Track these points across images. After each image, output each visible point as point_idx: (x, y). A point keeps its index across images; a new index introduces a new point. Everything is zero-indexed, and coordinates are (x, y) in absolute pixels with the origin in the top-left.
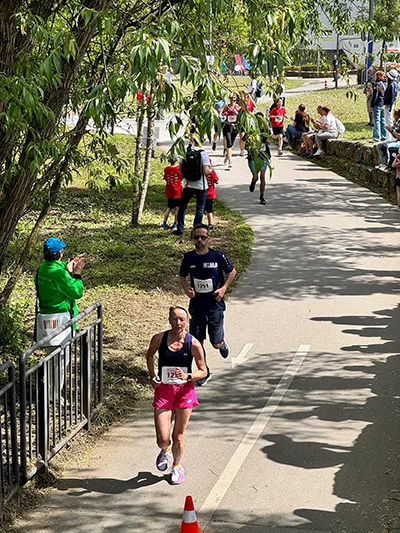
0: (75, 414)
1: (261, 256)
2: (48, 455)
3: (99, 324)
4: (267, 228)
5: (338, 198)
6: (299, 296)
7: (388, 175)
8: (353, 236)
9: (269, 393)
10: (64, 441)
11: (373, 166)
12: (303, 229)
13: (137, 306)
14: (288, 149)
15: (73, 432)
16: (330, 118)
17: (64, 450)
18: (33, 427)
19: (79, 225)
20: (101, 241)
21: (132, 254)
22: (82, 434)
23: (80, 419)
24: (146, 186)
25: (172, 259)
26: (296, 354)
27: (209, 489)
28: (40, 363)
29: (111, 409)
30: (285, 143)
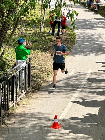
0: (23, 90)
1: (78, 42)
2: (15, 102)
3: (30, 63)
4: (81, 33)
5: (102, 24)
6: (90, 55)
10: (20, 97)
12: (92, 34)
13: (41, 57)
14: (87, 8)
15: (22, 95)
17: (20, 100)
18: (11, 93)
19: (24, 32)
20: (31, 37)
21: (40, 41)
22: (25, 95)
23: (24, 91)
24: (44, 20)
25: (52, 43)
26: (88, 73)
27: (62, 112)
28: (13, 75)
29: (33, 88)
30: (86, 6)
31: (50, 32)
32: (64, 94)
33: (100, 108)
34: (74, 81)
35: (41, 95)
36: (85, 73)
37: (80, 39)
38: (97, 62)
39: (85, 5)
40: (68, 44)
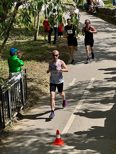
2: (12, 118)
3: (26, 75)
5: (102, 27)
6: (91, 62)
8: (107, 41)
9: (81, 95)
10: (16, 113)
11: (113, 16)
13: (38, 67)
14: (85, 11)
18: (6, 109)
19: (17, 41)
20: (25, 46)
21: (35, 50)
22: (22, 111)
23: (21, 106)
24: (38, 27)
25: (48, 51)
26: (90, 81)
27: (64, 127)
28: (7, 89)
29: (31, 102)
31: (45, 39)
33: (105, 119)
34: (76, 91)
35: (40, 109)
36: (87, 82)
38: (99, 70)
39: (82, 9)
40: (67, 51)
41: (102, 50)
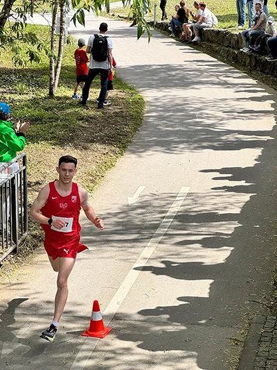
0: (6, 241)
1: (151, 120)
3: (24, 171)
4: (157, 99)
5: (212, 75)
7: (250, 56)
8: (222, 104)
9: (156, 227)
11: (239, 49)
12: (185, 99)
13: (54, 158)
14: (172, 37)
15: (5, 254)
16: (207, 13)
20: (26, 108)
21: (50, 118)
22: (12, 256)
23: (10, 244)
25: (81, 122)
27: (112, 296)
29: (35, 236)
30: (170, 32)
31: (75, 95)
32: (117, 249)
33: (212, 281)
37: (154, 114)
39: (165, 30)
40: (125, 125)
41: (209, 125)
